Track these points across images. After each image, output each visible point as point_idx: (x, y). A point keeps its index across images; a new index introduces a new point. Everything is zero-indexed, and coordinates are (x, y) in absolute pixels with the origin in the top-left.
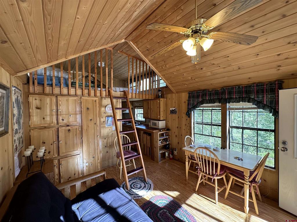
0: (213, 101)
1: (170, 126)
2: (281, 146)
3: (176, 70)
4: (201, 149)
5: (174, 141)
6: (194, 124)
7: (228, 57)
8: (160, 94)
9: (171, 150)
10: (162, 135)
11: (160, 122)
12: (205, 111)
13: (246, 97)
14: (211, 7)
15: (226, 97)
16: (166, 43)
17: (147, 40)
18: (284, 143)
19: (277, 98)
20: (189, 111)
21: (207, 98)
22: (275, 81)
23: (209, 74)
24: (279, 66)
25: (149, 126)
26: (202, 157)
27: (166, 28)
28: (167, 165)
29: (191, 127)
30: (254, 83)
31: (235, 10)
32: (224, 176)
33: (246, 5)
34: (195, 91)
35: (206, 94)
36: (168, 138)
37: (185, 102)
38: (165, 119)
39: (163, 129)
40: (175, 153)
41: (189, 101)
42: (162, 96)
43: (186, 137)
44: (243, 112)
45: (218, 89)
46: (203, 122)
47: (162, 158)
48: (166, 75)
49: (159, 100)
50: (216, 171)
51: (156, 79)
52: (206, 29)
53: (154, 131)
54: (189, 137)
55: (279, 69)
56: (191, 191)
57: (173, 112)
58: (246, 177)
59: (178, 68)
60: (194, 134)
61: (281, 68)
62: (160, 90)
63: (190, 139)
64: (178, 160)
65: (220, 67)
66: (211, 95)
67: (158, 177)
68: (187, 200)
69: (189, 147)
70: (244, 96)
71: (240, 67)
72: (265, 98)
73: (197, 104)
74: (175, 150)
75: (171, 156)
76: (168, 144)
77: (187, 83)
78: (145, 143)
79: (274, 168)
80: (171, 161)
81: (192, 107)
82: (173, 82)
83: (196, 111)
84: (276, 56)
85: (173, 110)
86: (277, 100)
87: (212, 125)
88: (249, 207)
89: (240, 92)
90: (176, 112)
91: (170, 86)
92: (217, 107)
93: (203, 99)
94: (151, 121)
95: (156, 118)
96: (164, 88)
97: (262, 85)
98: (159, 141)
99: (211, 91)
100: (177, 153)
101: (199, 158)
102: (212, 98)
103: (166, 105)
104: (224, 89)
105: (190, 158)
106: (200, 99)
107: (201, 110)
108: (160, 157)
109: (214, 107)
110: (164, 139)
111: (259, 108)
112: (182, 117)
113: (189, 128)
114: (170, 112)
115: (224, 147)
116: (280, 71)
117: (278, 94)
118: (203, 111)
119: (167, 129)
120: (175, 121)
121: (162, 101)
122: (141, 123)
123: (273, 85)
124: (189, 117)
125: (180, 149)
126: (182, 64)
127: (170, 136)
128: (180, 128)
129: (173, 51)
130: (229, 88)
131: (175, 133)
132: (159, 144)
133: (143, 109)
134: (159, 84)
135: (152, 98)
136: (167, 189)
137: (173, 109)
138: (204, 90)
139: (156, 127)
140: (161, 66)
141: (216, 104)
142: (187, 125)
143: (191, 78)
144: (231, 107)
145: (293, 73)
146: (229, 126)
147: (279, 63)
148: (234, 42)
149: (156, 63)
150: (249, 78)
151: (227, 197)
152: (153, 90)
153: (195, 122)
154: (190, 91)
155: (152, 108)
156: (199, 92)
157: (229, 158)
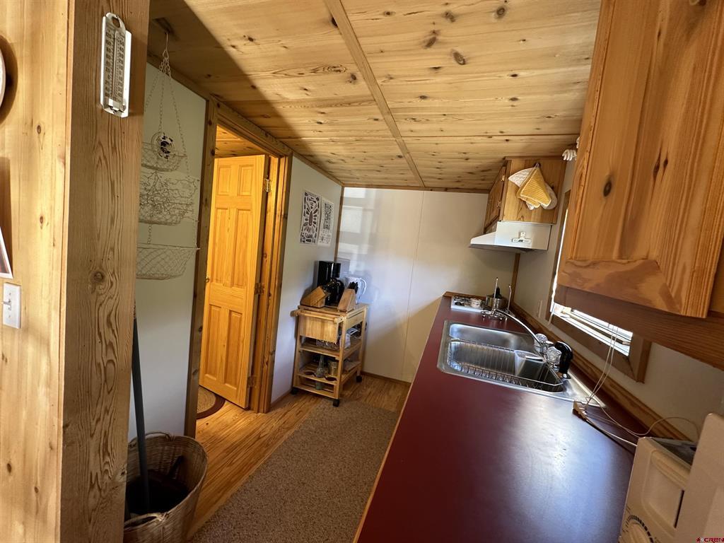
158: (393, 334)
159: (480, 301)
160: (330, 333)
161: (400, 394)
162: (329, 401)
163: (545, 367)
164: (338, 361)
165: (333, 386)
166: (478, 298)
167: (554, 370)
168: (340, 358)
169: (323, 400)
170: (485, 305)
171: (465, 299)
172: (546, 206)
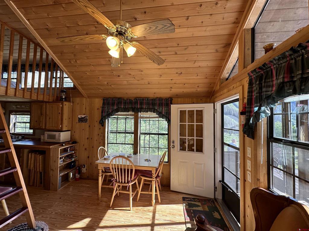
0: (127, 109)
1: (77, 137)
2: (172, 144)
3: (90, 70)
4: (117, 159)
5: (82, 156)
6: (108, 133)
7: (142, 71)
8: (64, 96)
9: (78, 168)
10: (65, 150)
11: (62, 133)
12: (119, 119)
13: (152, 108)
14: (132, 19)
15: (139, 107)
16: (79, 32)
17: (48, 16)
18: (173, 142)
19: (170, 110)
20: (104, 119)
21: (122, 106)
22: (169, 98)
23: (125, 82)
24: (171, 88)
25: (40, 140)
26: (118, 166)
27: (88, 8)
28: (71, 189)
29: (104, 137)
30: (157, 98)
31: (156, 29)
32: (136, 181)
33: (164, 29)
34: (110, 98)
35: (121, 102)
36: (74, 153)
37: (99, 109)
38: (70, 129)
39: (66, 143)
40: (84, 170)
41: (103, 108)
42: (67, 99)
43: (99, 148)
44: (150, 120)
45: (132, 99)
46: (117, 131)
47: (63, 182)
48: (75, 73)
49: (62, 104)
50: (131, 178)
51: (58, 76)
52: (131, 36)
53: (51, 147)
54: (102, 148)
55: (171, 90)
56: (105, 209)
57: (81, 120)
58: (154, 174)
59: (92, 68)
60: (108, 144)
61: (172, 89)
62: (63, 90)
63: (104, 149)
64: (88, 178)
65: (135, 78)
66: (125, 104)
67: (57, 211)
68: (100, 222)
69: (103, 159)
70: (151, 107)
71: (150, 83)
72: (163, 110)
73: (112, 112)
74: (84, 166)
75: (78, 176)
76: (74, 162)
77: (102, 87)
78: (32, 166)
79: (168, 162)
80: (77, 181)
81: (106, 114)
82: (84, 84)
83: (111, 119)
84: (170, 80)
85: (82, 118)
86: (169, 111)
87: (126, 132)
88: (155, 199)
89: (148, 104)
90: (87, 119)
91: (79, 87)
92: (130, 116)
93: (118, 107)
94: (45, 132)
95: (55, 128)
96: (70, 89)
97: (162, 100)
98: (60, 159)
99: (126, 100)
100: (86, 169)
101: (115, 169)
102: (126, 107)
103: (73, 111)
104: (137, 99)
105: (104, 171)
106: (115, 107)
107: (116, 118)
108: (61, 181)
109: (128, 115)
110: (67, 156)
111: (160, 117)
112: (94, 126)
113: (102, 138)
114: (79, 121)
115: (135, 153)
116: (171, 91)
117: (170, 107)
118: (117, 120)
119: (73, 141)
120: (85, 131)
121: (67, 106)
122: (24, 137)
123: (168, 101)
124: (103, 126)
125: (91, 164)
126: (99, 65)
127: (77, 150)
128: (91, 139)
129: (88, 46)
130: (140, 99)
131: (84, 145)
132: (60, 164)
133: (30, 115)
134: (62, 82)
135: (49, 99)
136: (73, 221)
137: (83, 116)
138: (119, 98)
139: (54, 140)
140: (69, 60)
141: (130, 113)
142: (100, 135)
143: (107, 83)
144: (141, 116)
145: (177, 94)
146: (140, 133)
147: (171, 85)
148: (150, 59)
149: (61, 54)
150: (155, 93)
151: (139, 199)
152: (51, 89)
153: (109, 131)
154: (105, 98)
155: (48, 113)
156: (115, 99)
157: (139, 161)
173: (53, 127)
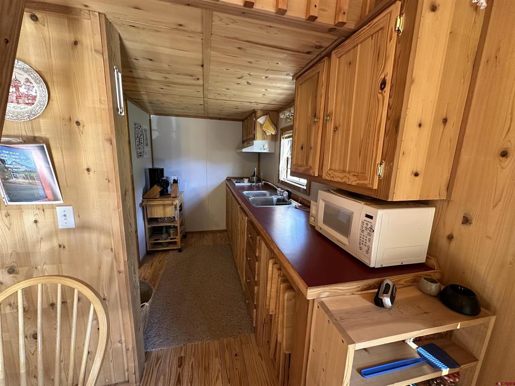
11: (383, 216)
94: (319, 193)
95: (353, 181)
158: (200, 206)
159: (248, 179)
160: (170, 212)
161: (211, 237)
162: (175, 251)
163: (284, 199)
164: (177, 227)
165: (176, 242)
166: (246, 178)
167: (287, 200)
168: (178, 225)
169: (170, 252)
170: (250, 181)
171: (240, 179)
172: (273, 134)
173: (344, 171)
